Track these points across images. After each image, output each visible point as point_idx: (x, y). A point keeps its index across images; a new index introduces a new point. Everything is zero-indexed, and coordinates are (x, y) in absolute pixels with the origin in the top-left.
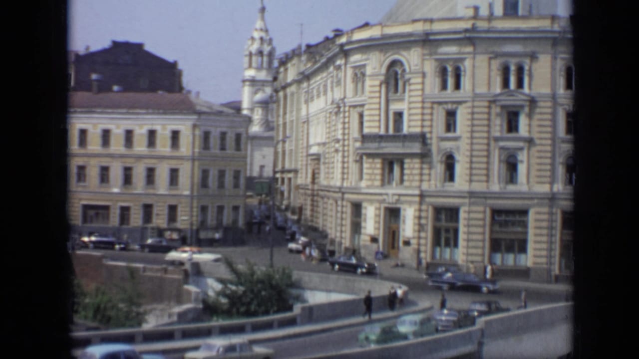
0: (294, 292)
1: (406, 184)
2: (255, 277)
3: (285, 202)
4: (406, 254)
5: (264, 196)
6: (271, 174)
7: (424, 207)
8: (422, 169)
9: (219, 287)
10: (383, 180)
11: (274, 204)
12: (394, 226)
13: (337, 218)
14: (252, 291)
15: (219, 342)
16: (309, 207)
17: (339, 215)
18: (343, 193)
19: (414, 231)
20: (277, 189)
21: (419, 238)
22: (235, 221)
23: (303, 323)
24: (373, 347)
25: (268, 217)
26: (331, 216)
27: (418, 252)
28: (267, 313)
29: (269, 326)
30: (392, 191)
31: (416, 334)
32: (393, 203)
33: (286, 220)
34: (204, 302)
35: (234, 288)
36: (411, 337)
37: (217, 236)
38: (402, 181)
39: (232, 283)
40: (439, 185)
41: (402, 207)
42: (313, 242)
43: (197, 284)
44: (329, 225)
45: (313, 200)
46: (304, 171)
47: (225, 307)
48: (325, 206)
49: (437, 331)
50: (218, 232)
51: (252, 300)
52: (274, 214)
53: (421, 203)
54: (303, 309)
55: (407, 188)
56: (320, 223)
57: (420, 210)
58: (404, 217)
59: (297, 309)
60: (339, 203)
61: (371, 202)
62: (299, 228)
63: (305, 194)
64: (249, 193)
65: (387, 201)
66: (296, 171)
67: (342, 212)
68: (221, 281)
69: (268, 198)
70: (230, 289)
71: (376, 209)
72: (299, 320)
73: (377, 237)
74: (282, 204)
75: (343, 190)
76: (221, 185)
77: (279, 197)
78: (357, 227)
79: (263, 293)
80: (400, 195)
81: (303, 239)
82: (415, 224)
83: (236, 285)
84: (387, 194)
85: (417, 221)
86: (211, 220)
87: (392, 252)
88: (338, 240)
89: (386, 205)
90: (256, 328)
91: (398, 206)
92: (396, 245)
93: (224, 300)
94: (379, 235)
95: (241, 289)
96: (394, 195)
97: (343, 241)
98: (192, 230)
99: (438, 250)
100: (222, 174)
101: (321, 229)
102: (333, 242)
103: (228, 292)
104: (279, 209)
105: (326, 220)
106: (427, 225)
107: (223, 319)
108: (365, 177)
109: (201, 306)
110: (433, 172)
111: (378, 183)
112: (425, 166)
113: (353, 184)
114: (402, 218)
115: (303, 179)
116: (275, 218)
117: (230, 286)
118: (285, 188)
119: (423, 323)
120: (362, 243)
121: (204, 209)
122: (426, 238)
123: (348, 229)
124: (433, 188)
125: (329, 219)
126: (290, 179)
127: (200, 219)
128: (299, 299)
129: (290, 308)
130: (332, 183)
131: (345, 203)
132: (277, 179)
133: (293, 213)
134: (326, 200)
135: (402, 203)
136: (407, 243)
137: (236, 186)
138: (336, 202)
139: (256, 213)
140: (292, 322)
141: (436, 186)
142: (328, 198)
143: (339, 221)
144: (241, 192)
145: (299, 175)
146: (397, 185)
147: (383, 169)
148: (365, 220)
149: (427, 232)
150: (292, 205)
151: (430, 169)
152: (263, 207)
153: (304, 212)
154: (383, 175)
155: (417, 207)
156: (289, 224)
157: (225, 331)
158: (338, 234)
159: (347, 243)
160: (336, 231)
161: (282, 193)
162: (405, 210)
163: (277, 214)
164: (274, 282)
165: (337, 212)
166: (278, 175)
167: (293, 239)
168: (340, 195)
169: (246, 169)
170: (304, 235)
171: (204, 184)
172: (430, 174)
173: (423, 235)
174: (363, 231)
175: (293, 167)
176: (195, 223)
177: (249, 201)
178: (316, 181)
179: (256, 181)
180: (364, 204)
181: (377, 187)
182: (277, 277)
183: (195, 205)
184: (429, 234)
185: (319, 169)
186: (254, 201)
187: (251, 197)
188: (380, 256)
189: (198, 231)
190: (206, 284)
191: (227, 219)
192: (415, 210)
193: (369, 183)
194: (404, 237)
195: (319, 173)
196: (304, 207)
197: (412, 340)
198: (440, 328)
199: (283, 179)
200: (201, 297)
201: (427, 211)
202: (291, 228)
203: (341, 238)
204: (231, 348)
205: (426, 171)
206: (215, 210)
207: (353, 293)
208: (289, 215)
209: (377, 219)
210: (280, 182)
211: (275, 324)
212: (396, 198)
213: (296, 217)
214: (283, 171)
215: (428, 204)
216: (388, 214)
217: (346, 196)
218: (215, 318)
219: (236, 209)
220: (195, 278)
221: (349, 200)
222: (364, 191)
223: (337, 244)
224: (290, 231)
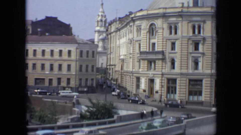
1: (156, 70)
2: (100, 105)
3: (111, 77)
4: (157, 96)
6: (106, 67)
7: (163, 79)
8: (162, 64)
9: (86, 109)
10: (148, 69)
11: (107, 78)
12: (152, 86)
14: (99, 110)
15: (86, 130)
16: (120, 79)
17: (131, 82)
18: (133, 73)
19: (160, 88)
20: (108, 72)
21: (161, 90)
22: (92, 84)
23: (118, 122)
24: (144, 131)
25: (105, 83)
26: (128, 82)
27: (161, 95)
28: (104, 118)
29: (105, 123)
30: (151, 73)
31: (160, 126)
32: (151, 77)
33: (111, 84)
35: (92, 109)
37: (85, 89)
38: (155, 69)
39: (91, 107)
40: (169, 70)
41: (155, 78)
42: (121, 92)
43: (78, 108)
44: (127, 85)
45: (121, 76)
46: (118, 65)
47: (89, 116)
48: (126, 78)
49: (168, 125)
51: (99, 113)
52: (107, 82)
53: (162, 77)
54: (118, 117)
56: (124, 85)
57: (162, 80)
58: (156, 82)
59: (116, 117)
60: (132, 77)
61: (144, 77)
62: (116, 87)
63: (119, 74)
64: (97, 74)
65: (149, 76)
66: (115, 65)
67: (133, 81)
68: (87, 106)
69: (105, 75)
70: (90, 110)
71: (146, 79)
72: (116, 121)
74: (109, 78)
75: (133, 72)
76: (87, 70)
77: (108, 75)
78: (138, 86)
79: (103, 111)
80: (154, 74)
81: (118, 91)
82: (160, 85)
83: (93, 108)
84: (149, 74)
85: (160, 84)
86: (83, 84)
87: (151, 95)
88: (131, 91)
89: (149, 78)
90: (100, 124)
91: (153, 78)
92: (153, 93)
93: (88, 114)
94: (146, 89)
95: (95, 109)
96: (152, 74)
97: (133, 91)
98: (76, 88)
99: (169, 95)
100: (87, 66)
101: (124, 87)
102: (129, 92)
103: (90, 111)
105: (126, 84)
106: (164, 85)
107: (88, 121)
108: (141, 67)
109: (79, 116)
110: (167, 65)
111: (146, 70)
112: (164, 63)
113: (137, 70)
114: (155, 83)
115: (118, 68)
116: (107, 83)
117: (90, 108)
118: (111, 71)
119: (163, 122)
120: (140, 92)
121: (80, 80)
122: (164, 90)
123: (135, 87)
124: (167, 72)
125: (128, 83)
126: (113, 68)
127: (79, 83)
128: (116, 113)
129: (113, 117)
130: (129, 70)
131: (133, 77)
133: (114, 81)
136: (157, 92)
137: (93, 71)
138: (130, 77)
139: (100, 81)
140: (114, 122)
141: (168, 71)
142: (127, 75)
143: (131, 84)
144: (95, 73)
145: (116, 67)
146: (153, 70)
147: (148, 64)
148: (141, 84)
149: (164, 88)
150: (113, 78)
151: (166, 64)
153: (118, 81)
154: (148, 66)
155: (160, 78)
156: (113, 85)
157: (88, 125)
158: (131, 89)
159: (134, 92)
160: (130, 88)
161: (110, 74)
162: (156, 80)
163: (108, 81)
164: (107, 107)
166: (108, 67)
167: (114, 91)
168: (132, 74)
169: (96, 65)
170: (119, 89)
171: (81, 70)
172: (165, 66)
173: (163, 89)
174: (140, 87)
175: (114, 64)
176: (77, 85)
178: (123, 69)
179: (100, 69)
180: (141, 78)
181: (146, 71)
182: (108, 105)
183: (77, 78)
184: (165, 89)
185: (124, 64)
186: (99, 77)
188: (147, 97)
189: (78, 88)
190: (82, 108)
191: (89, 83)
192: (160, 80)
193: (143, 70)
194: (156, 90)
195: (124, 66)
196: (118, 79)
197: (159, 129)
198: (169, 124)
199: (110, 68)
200: (79, 112)
201: (165, 80)
202: (113, 86)
203: (132, 90)
204: (91, 132)
205: (164, 65)
206: (85, 80)
207: (137, 111)
208: (112, 82)
209: (146, 83)
210: (109, 69)
211: (107, 123)
212: (152, 75)
213: (115, 83)
214: (110, 65)
215: (165, 77)
216: (150, 81)
217: (134, 75)
218: (85, 120)
219: (92, 80)
220: (77, 106)
221: (135, 76)
222: (141, 73)
223: (130, 92)
224: (112, 88)
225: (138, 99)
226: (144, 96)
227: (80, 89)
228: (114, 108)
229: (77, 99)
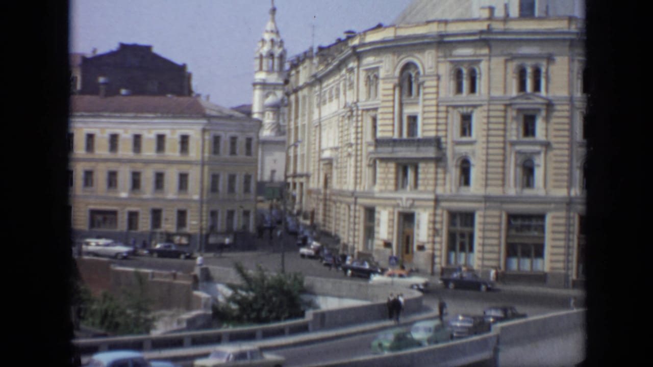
0: (306, 298)
1: (421, 188)
2: (266, 282)
3: (297, 207)
4: (420, 259)
5: (275, 201)
6: (282, 178)
7: (439, 212)
8: (436, 173)
9: (229, 292)
10: (396, 185)
11: (286, 209)
12: (407, 230)
13: (349, 222)
14: (264, 297)
15: (230, 349)
16: (321, 211)
17: (352, 220)
18: (356, 198)
19: (429, 236)
20: (288, 194)
21: (434, 243)
22: (245, 227)
23: (315, 330)
24: (387, 354)
25: (279, 222)
26: (344, 221)
27: (433, 257)
28: (278, 319)
29: (280, 333)
30: (405, 196)
31: (430, 341)
32: (406, 208)
33: (298, 225)
34: (215, 308)
35: (244, 293)
36: (426, 344)
37: (227, 241)
38: (416, 185)
39: (242, 288)
40: (454, 189)
41: (417, 211)
42: (325, 247)
43: (206, 290)
44: (341, 230)
45: (325, 205)
46: (316, 176)
47: (235, 314)
48: (338, 210)
49: (452, 337)
50: (228, 237)
51: (264, 305)
52: (285, 219)
53: (435, 208)
54: (315, 315)
55: (421, 192)
56: (332, 228)
57: (435, 215)
58: (419, 221)
59: (309, 315)
60: (352, 207)
61: (385, 206)
62: (312, 233)
63: (318, 199)
64: (260, 198)
65: (401, 205)
66: (307, 176)
67: (355, 217)
68: (231, 286)
69: (280, 202)
70: (241, 295)
71: (390, 213)
72: (310, 327)
73: (390, 241)
74: (293, 208)
75: (356, 195)
76: (231, 189)
77: (290, 201)
78: (370, 232)
79: (274, 299)
80: (414, 200)
81: (315, 244)
82: (429, 229)
83: (247, 291)
84: (401, 199)
85: (431, 226)
86: (221, 225)
87: (406, 256)
88: (351, 244)
89: (401, 210)
90: (267, 334)
91: (413, 210)
92: (410, 250)
93: (234, 307)
94: (392, 239)
95: (252, 294)
96: (408, 199)
97: (356, 246)
98: (201, 235)
99: (453, 255)
100: (232, 179)
101: (333, 234)
102: (345, 246)
103: (239, 298)
104: (291, 214)
105: (339, 225)
106: (442, 229)
107: (234, 325)
108: (378, 181)
109: (210, 312)
110: (448, 177)
111: (391, 187)
112: (440, 170)
113: (366, 188)
114: (416, 222)
115: (316, 183)
116: (287, 223)
117: (240, 291)
118: (297, 192)
119: (437, 329)
120: (375, 247)
121: (214, 214)
122: (441, 243)
123: (361, 233)
124: (448, 193)
125: (342, 224)
126: (302, 184)
127: (209, 224)
128: (311, 305)
129: (302, 315)
130: (345, 187)
131: (358, 208)
132: (288, 184)
133: (305, 217)
134: (338, 204)
135: (417, 207)
136: (421, 248)
137: (247, 190)
138: (349, 207)
139: (267, 217)
140: (304, 329)
141: (451, 191)
142: (341, 202)
143: (352, 226)
144: (252, 196)
145: (311, 179)
146: (411, 189)
147: (397, 173)
148: (379, 225)
149: (441, 236)
150: (304, 209)
151: (445, 172)
152: (274, 212)
153: (316, 216)
154: (397, 179)
155: (431, 211)
156: (301, 229)
157: (234, 338)
158: (351, 239)
159: (360, 248)
160: (349, 235)
161: (294, 198)
162: (419, 214)
163: (289, 219)
164: (285, 288)
165: (350, 216)
166: (290, 180)
167: (305, 243)
168: (352, 200)
169: (257, 174)
170: (317, 239)
171: (214, 188)
172: (444, 179)
173: (437, 239)
174: (376, 235)
175: (305, 171)
176: (204, 227)
177: (260, 205)
178: (329, 185)
179: (267, 185)
180: (378, 209)
181: (391, 192)
182: (289, 282)
183: (205, 209)
184: (444, 238)
185: (331, 173)
186: (265, 206)
187: (261, 201)
188: (394, 261)
189: (207, 236)
190: (217, 291)
191: (238, 223)
192: (430, 215)
193: (383, 188)
194: (418, 241)
195: (331, 178)
196: (316, 211)
197: (427, 347)
198: (455, 335)
199: (295, 184)
200: (211, 302)
201: (442, 215)
202: (303, 233)
203: (354, 242)
204: (241, 356)
205: (440, 176)
206: (226, 215)
207: (366, 299)
208: (301, 220)
209: (391, 224)
210: (291, 186)
211: (287, 331)
212: (410, 202)
213: (308, 222)
214: (295, 175)
215: (443, 209)
216: (402, 219)
217: (360, 201)
218: (225, 325)
219: (246, 214)
220: (205, 284)
221: (361, 205)
222: (377, 195)
223: (349, 249)
224: (301, 236)
225: (370, 265)
226: (387, 258)
227: (212, 240)
228: (304, 291)
229: (204, 266)
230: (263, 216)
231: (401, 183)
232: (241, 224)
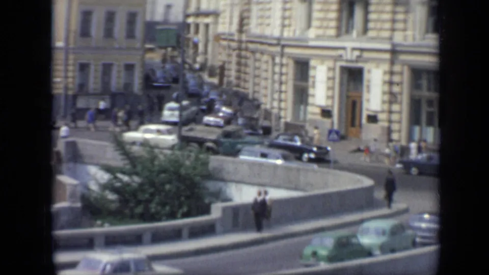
0: (211, 185)
1: (371, 34)
2: (156, 163)
3: (200, 59)
4: (371, 133)
5: (169, 49)
6: (180, 18)
7: (397, 68)
8: (394, 13)
9: (104, 177)
10: (338, 28)
11: (184, 62)
12: (353, 94)
13: (274, 82)
14: (152, 184)
15: (106, 258)
16: (233, 67)
17: (277, 77)
18: (283, 46)
19: (384, 102)
20: (189, 39)
21: (390, 112)
22: (128, 86)
23: (226, 231)
24: (323, 266)
25: (176, 80)
26: (266, 79)
27: (389, 131)
28: (172, 216)
29: (175, 235)
30: (351, 43)
31: (384, 249)
32: (351, 61)
33: (201, 84)
34: (84, 199)
35: (126, 178)
36: (377, 252)
37: (102, 105)
38: (365, 30)
39: (124, 173)
40: (418, 37)
41: (366, 67)
42: (238, 114)
43: (74, 175)
44: (263, 91)
45: (239, 56)
46: (227, 14)
47: (113, 206)
48: (257, 64)
49: (414, 245)
50: (103, 99)
51: (152, 195)
52: (184, 75)
53: (392, 62)
54: (224, 210)
55: (373, 39)
56: (249, 88)
57: (392, 73)
58: (369, 81)
59: (216, 211)
60: (278, 60)
61: (323, 58)
62: (220, 95)
63: (229, 47)
64: (148, 46)
65: (345, 58)
66: (216, 14)
67: (281, 74)
68: (108, 169)
69: (176, 53)
70: (120, 181)
71: (329, 69)
72: (218, 227)
73: (330, 109)
74: (195, 61)
75: (283, 42)
76: (109, 33)
77: (191, 52)
78: (302, 95)
79: (168, 187)
80: (362, 50)
81: (226, 110)
82: (384, 93)
83: (129, 174)
84: (344, 48)
85: (386, 88)
86: (94, 83)
87: (353, 130)
88: (275, 111)
89: (344, 64)
90: (158, 237)
91: (360, 65)
92: (357, 122)
93: (111, 196)
94: (332, 106)
95: (137, 179)
96: (354, 49)
97: (282, 114)
98: (66, 96)
99: (417, 129)
100: (110, 17)
101: (250, 97)
102: (268, 115)
103: (118, 184)
104: (192, 69)
105: (258, 84)
106: (401, 93)
107: (112, 224)
108: (315, 23)
109: (79, 205)
110: (411, 17)
111: (332, 32)
112: (400, 9)
113: (298, 33)
114: (365, 83)
115: (226, 25)
116: (186, 82)
117: (120, 176)
118: (200, 38)
119: (396, 231)
120: (309, 117)
121: (83, 68)
122: (400, 112)
123: (289, 96)
124: (410, 41)
125: (263, 83)
126: (207, 26)
127: (77, 81)
128: (219, 196)
129: (206, 210)
130: (268, 32)
131: (285, 61)
132: (188, 26)
133: (211, 75)
134: (258, 55)
135: (367, 61)
136: (373, 119)
137: (130, 35)
138: (273, 59)
139: (159, 74)
140: (208, 230)
141: (414, 39)
142: (262, 53)
143: (277, 86)
144: (138, 45)
145: (221, 20)
146: (358, 35)
147: (340, 11)
148: (314, 86)
149: (401, 103)
150: (209, 63)
151: (407, 12)
152: (168, 66)
153: (226, 73)
154: (339, 19)
155: (386, 67)
156: (206, 88)
157: (111, 241)
158: (276, 104)
159: (288, 116)
160: (273, 99)
161: (196, 45)
162: (369, 71)
163: (189, 75)
164: (183, 171)
165: (274, 73)
166: (190, 20)
167: (210, 110)
168: (278, 49)
169: (144, 12)
170: (228, 104)
171: (85, 32)
172: (405, 21)
173: (396, 107)
174: (311, 100)
175: (212, 8)
176: (71, 86)
177: (149, 56)
178: (245, 28)
179: (159, 27)
180: (313, 63)
181: (330, 38)
182: (188, 163)
183: (71, 62)
184: (403, 109)
185: (249, 10)
186: (155, 58)
187: (151, 50)
188: (335, 136)
189: (75, 97)
190: (88, 174)
191: (117, 81)
192: (385, 73)
193: (320, 32)
194: (368, 110)
195: (248, 18)
196: (227, 66)
197: (380, 258)
198: (418, 240)
199: (197, 26)
200: (80, 190)
201: (401, 73)
202: (207, 95)
203: (280, 109)
204: (122, 267)
205: (400, 17)
206: (100, 68)
207: (296, 189)
208: (206, 77)
209: (330, 84)
210: (192, 29)
211: (185, 233)
212: (357, 53)
213: (215, 81)
214: (198, 14)
215: (404, 63)
216: (346, 77)
217: (287, 50)
218: (99, 222)
219: (129, 68)
220: (71, 165)
221: (290, 56)
222: (312, 43)
223: (273, 118)
224: (206, 99)
225: (302, 141)
226: (326, 132)
227: (81, 103)
228: (210, 176)
229: (70, 139)
230: (153, 71)
231: (344, 26)
232: (122, 81)
